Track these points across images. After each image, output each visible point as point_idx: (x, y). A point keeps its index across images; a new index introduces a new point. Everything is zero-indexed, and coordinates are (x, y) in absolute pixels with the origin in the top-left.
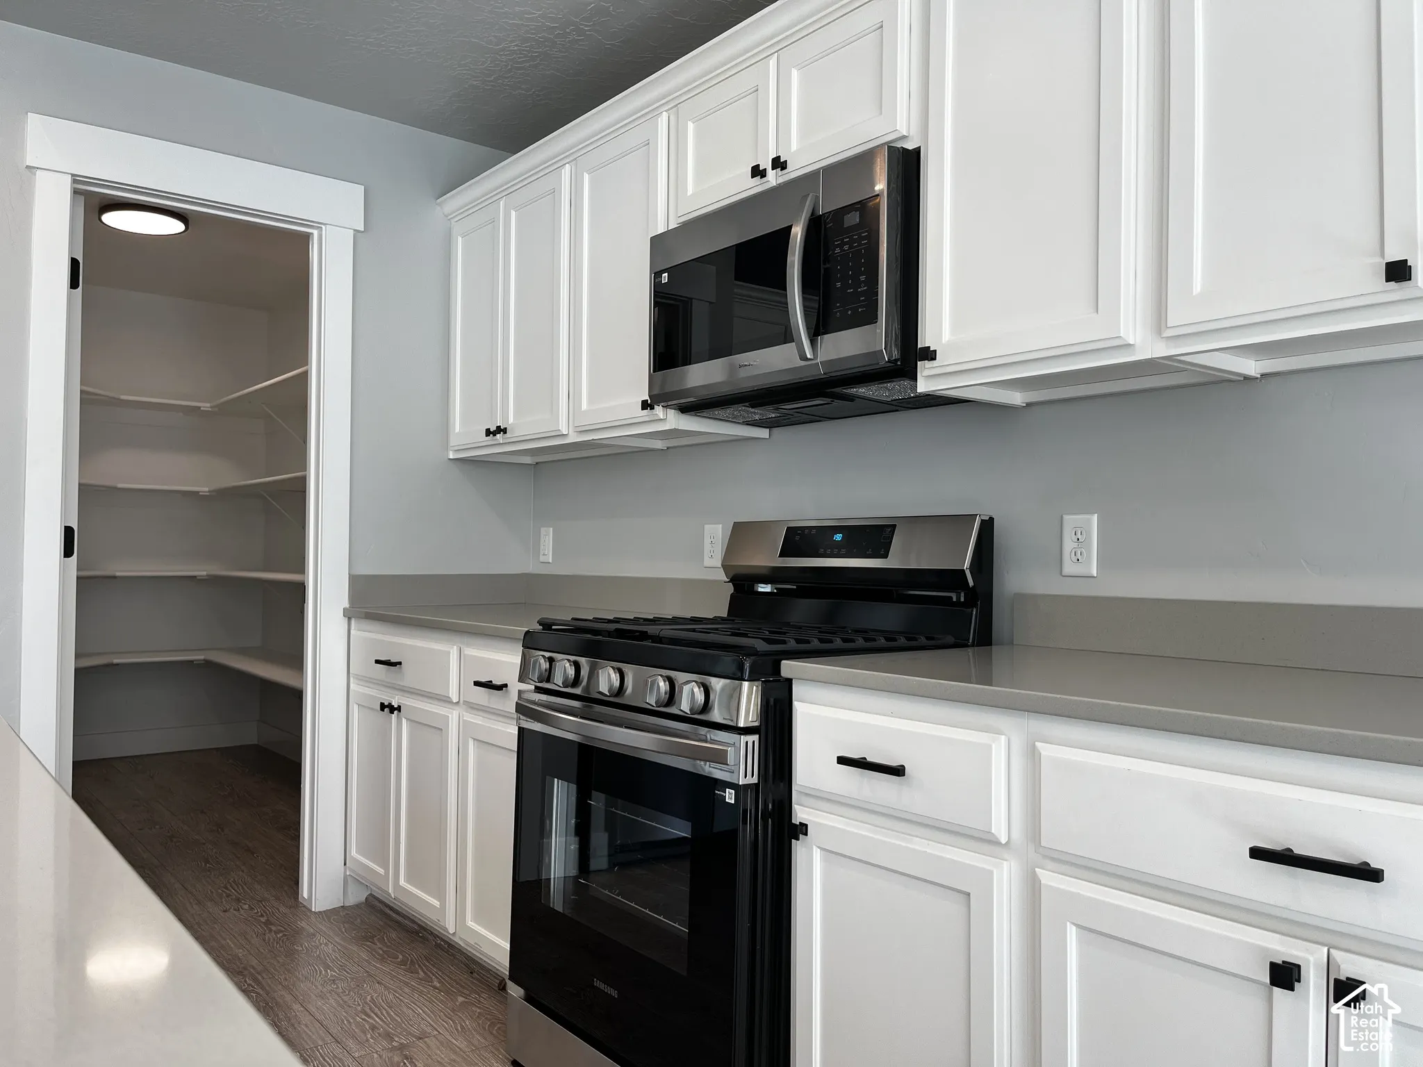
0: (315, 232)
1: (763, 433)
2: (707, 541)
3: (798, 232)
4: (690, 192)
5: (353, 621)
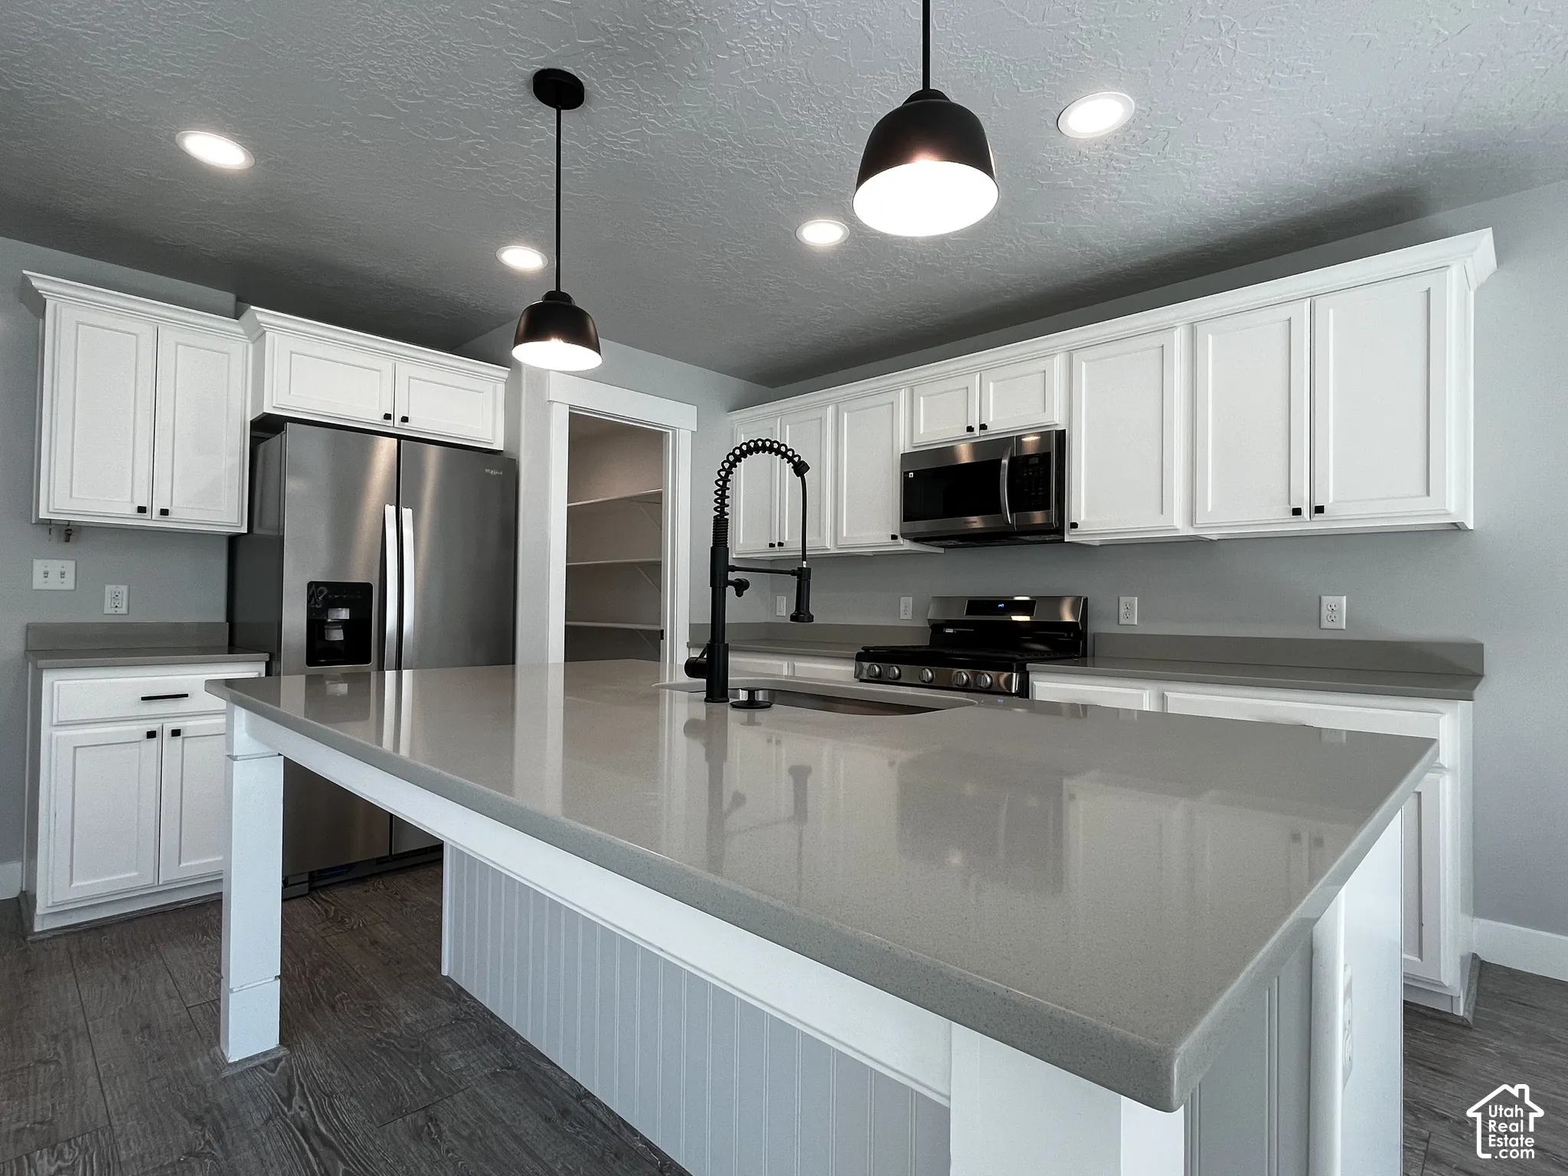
0: (670, 432)
1: (942, 551)
2: (902, 608)
3: (1005, 461)
4: (922, 432)
5: (691, 649)
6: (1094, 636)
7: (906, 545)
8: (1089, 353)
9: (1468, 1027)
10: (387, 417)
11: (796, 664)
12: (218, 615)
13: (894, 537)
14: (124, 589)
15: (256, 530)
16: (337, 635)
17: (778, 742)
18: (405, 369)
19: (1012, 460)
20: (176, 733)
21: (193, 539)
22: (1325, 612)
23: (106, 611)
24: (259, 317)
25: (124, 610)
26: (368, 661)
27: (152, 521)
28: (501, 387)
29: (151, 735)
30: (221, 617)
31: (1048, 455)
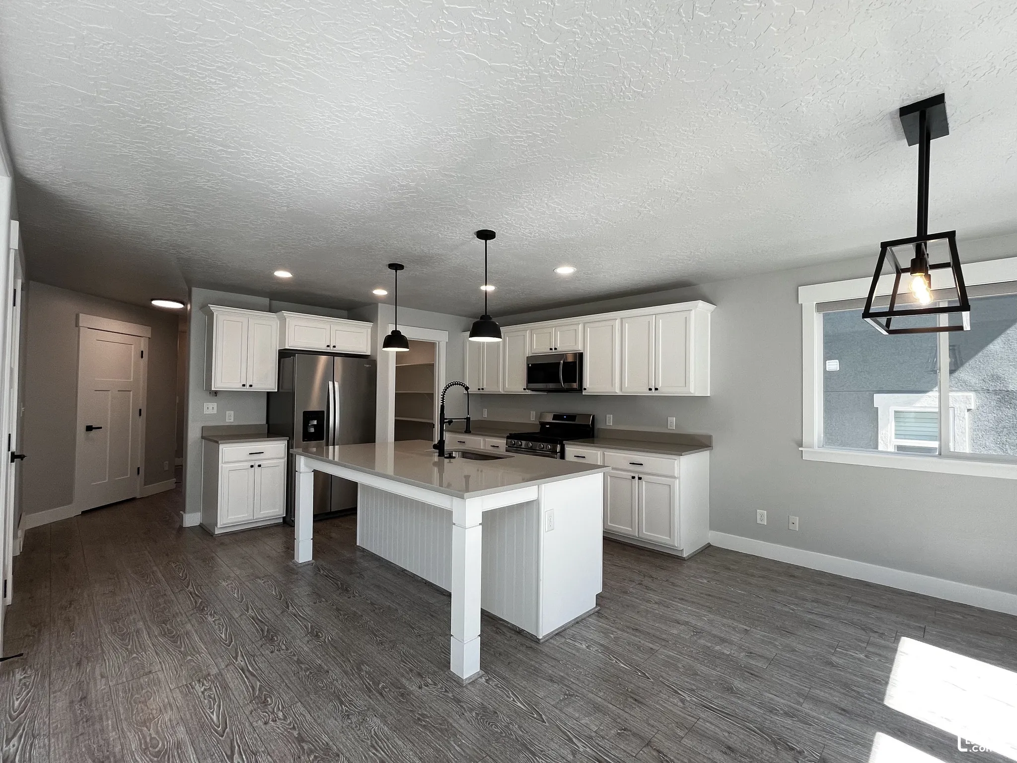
6: (598, 429)
7: (529, 392)
8: (591, 325)
9: (685, 560)
10: (328, 346)
11: (486, 439)
12: (263, 421)
13: (524, 389)
14: (232, 412)
15: (280, 390)
16: (312, 430)
17: (481, 471)
18: (334, 327)
19: (564, 362)
20: (259, 466)
21: (257, 394)
22: (669, 423)
23: (227, 421)
24: (285, 314)
25: (232, 420)
26: (323, 440)
27: (247, 388)
28: (370, 330)
29: (252, 466)
30: (264, 422)
31: (576, 362)
